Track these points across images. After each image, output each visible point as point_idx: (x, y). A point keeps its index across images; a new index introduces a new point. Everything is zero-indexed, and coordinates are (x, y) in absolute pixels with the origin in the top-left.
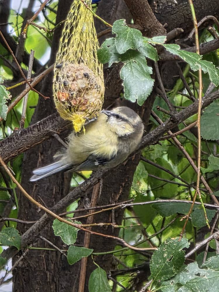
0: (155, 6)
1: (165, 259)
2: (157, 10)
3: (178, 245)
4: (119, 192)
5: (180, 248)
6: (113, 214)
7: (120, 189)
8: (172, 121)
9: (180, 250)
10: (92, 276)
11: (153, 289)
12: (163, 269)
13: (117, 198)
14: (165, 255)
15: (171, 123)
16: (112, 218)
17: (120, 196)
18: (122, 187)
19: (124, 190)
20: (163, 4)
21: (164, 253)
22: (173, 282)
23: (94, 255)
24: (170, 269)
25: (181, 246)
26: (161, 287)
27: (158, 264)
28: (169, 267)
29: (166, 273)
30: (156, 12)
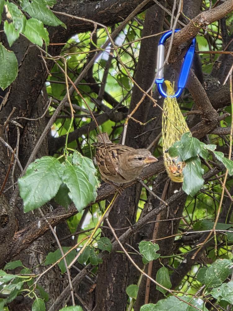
0: (205, 85)
1: (215, 273)
2: (206, 88)
3: (225, 263)
4: (177, 208)
5: (226, 265)
6: (172, 224)
7: (177, 206)
8: (218, 169)
9: (226, 267)
10: (159, 272)
11: (205, 293)
12: (213, 280)
13: (175, 213)
14: (216, 270)
15: (217, 170)
16: (171, 226)
17: (177, 211)
18: (179, 206)
19: (180, 208)
20: (211, 84)
21: (214, 269)
22: (219, 289)
23: (160, 258)
24: (218, 280)
25: (227, 264)
26: (211, 293)
27: (210, 276)
28: (218, 279)
29: (215, 283)
30: (206, 89)
